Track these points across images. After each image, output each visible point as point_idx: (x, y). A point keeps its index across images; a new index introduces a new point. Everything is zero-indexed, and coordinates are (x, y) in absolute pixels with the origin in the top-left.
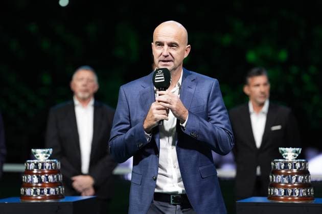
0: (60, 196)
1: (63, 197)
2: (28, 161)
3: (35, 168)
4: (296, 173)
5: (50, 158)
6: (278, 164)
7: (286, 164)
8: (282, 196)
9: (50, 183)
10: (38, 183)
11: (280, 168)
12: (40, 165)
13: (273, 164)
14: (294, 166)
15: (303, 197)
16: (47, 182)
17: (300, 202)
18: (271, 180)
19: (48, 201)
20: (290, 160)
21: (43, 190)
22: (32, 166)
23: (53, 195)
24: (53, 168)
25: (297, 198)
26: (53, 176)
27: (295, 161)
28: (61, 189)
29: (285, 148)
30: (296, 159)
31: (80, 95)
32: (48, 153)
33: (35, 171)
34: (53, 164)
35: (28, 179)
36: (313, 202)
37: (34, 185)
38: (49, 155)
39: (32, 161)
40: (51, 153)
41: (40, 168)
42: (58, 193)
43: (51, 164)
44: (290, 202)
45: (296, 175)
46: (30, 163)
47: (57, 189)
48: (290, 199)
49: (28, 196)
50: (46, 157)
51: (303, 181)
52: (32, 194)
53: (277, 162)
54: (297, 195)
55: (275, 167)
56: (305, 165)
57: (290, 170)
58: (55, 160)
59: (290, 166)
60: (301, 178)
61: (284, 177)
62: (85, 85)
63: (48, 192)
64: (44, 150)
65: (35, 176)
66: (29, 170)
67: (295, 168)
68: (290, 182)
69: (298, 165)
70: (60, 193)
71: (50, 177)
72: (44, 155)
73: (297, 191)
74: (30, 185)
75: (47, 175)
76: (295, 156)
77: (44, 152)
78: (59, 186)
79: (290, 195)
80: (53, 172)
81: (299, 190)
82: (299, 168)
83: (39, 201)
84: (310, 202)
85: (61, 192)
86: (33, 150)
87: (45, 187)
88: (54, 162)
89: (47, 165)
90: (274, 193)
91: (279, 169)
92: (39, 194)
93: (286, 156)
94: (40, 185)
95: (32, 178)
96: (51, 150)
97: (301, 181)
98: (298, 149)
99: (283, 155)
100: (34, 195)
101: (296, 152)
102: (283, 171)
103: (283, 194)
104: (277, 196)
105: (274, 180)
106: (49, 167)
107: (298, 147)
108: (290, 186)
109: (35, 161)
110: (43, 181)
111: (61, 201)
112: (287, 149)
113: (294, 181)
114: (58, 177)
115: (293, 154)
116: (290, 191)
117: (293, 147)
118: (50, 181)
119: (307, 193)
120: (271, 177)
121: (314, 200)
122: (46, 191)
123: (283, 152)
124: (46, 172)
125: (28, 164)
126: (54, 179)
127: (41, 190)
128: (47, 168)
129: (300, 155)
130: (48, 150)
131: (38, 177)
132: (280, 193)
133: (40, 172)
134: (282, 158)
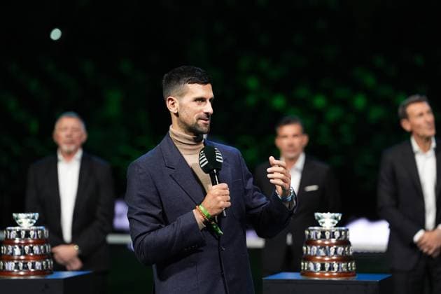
0: (48, 272)
1: (51, 273)
2: (9, 228)
3: (17, 237)
4: (336, 244)
5: (35, 225)
6: (313, 232)
7: (323, 233)
8: (318, 272)
9: (35, 255)
10: (21, 255)
11: (316, 237)
12: (23, 233)
13: (307, 232)
14: (332, 235)
15: (343, 272)
16: (32, 254)
17: (339, 279)
18: (305, 253)
19: (32, 277)
20: (328, 228)
21: (27, 263)
22: (13, 234)
23: (39, 270)
24: (40, 236)
25: (335, 274)
26: (39, 248)
27: (333, 229)
28: (49, 263)
29: (322, 212)
30: (335, 227)
31: (65, 147)
32: (33, 218)
33: (17, 241)
34: (39, 232)
35: (8, 251)
36: (354, 279)
37: (16, 257)
38: (35, 221)
39: (13, 228)
40: (36, 218)
41: (23, 236)
42: (45, 268)
43: (37, 232)
44: (327, 279)
45: (335, 247)
46: (10, 231)
47: (44, 263)
48: (327, 274)
49: (9, 272)
50: (31, 223)
51: (343, 253)
52: (13, 269)
53: (313, 230)
54: (336, 270)
55: (309, 236)
56: (346, 234)
57: (328, 240)
58: (41, 227)
59: (327, 235)
60: (340, 249)
61: (321, 248)
62: (70, 136)
63: (33, 267)
64: (28, 215)
65: (16, 246)
66: (10, 239)
67: (334, 237)
68: (327, 254)
69: (337, 234)
70: (47, 267)
71: (36, 248)
72: (29, 220)
73: (336, 266)
74: (10, 258)
75: (31, 246)
76: (333, 223)
77: (28, 217)
78: (46, 258)
79: (327, 270)
80: (39, 242)
81: (338, 264)
82: (339, 238)
83: (22, 278)
84: (351, 279)
85: (49, 267)
86: (14, 215)
87: (29, 260)
88: (40, 230)
89: (32, 233)
90: (309, 268)
91: (315, 239)
92: (21, 268)
93: (323, 223)
94: (22, 257)
95: (13, 249)
96: (37, 215)
97: (340, 253)
98: (337, 215)
99: (319, 221)
100: (16, 270)
101: (336, 218)
102: (319, 241)
103: (319, 269)
104: (312, 272)
105: (309, 253)
106: (34, 236)
107: (337, 212)
108: (327, 259)
109: (18, 228)
110: (27, 253)
111: (49, 277)
112: (324, 214)
113: (332, 253)
114: (45, 248)
115: (332, 220)
116: (327, 266)
117: (331, 212)
118: (35, 252)
119: (347, 268)
120: (305, 248)
121: (355, 275)
122: (30, 265)
123: (319, 218)
124: (31, 241)
125: (8, 232)
126: (40, 250)
127: (24, 264)
128: (32, 236)
129: (339, 222)
130: (34, 214)
131: (20, 247)
132: (315, 268)
133: (23, 242)
134: (318, 225)
